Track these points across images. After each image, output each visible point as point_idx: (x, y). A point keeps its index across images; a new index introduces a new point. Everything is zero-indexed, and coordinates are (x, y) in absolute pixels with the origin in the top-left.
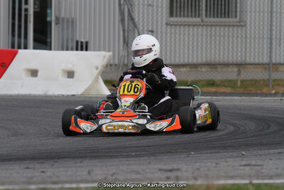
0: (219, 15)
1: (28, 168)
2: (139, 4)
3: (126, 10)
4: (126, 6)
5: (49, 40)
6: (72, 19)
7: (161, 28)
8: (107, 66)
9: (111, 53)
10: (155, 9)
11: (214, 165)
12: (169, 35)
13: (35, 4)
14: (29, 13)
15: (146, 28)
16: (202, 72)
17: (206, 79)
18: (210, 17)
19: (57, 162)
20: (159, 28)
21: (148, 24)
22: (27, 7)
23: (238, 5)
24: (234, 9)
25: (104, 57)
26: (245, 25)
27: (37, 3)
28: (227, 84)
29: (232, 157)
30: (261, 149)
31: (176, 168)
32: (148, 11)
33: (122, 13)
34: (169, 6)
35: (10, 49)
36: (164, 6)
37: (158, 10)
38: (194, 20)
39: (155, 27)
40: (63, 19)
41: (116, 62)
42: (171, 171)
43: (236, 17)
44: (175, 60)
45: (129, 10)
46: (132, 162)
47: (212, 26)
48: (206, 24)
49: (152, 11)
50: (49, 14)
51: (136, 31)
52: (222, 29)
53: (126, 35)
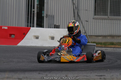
1: (40, 74)
2: (81, 10)
3: (76, 12)
4: (76, 10)
5: (43, 24)
6: (53, 15)
7: (91, 20)
13: (37, 9)
14: (35, 13)
15: (84, 20)
16: (108, 39)
17: (110, 42)
18: (112, 16)
19: (51, 72)
22: (34, 10)
25: (67, 31)
27: (38, 8)
28: (119, 44)
32: (85, 12)
33: (74, 13)
34: (94, 11)
35: (27, 27)
36: (92, 10)
37: (89, 12)
38: (105, 17)
39: (88, 19)
40: (49, 15)
45: (77, 12)
48: (110, 19)
49: (87, 13)
50: (43, 13)
51: (80, 21)
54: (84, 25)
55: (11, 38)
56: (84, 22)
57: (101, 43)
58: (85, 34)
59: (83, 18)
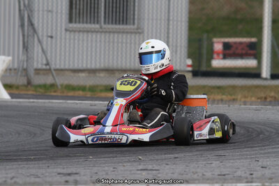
0: (118, 22)
2: (39, 10)
3: (26, 16)
4: (26, 12)
7: (61, 33)
8: (6, 70)
9: (10, 58)
10: (55, 15)
11: (112, 169)
12: (68, 41)
16: (100, 77)
17: (104, 84)
18: (109, 23)
20: (59, 33)
21: (47, 30)
23: (136, 13)
24: (132, 17)
25: (4, 61)
26: (143, 32)
29: (129, 161)
30: (157, 154)
31: (74, 171)
32: (47, 17)
33: (22, 18)
34: (68, 12)
36: (64, 12)
37: (57, 16)
38: (93, 26)
39: (54, 33)
41: (16, 66)
42: (69, 174)
43: (134, 24)
44: (74, 65)
45: (29, 16)
46: (31, 166)
47: (110, 32)
48: (105, 30)
49: (52, 17)
51: (36, 36)
52: (120, 36)
53: (26, 40)
54: (45, 47)
56: (45, 38)
57: (83, 88)
58: (48, 67)
59: (43, 30)
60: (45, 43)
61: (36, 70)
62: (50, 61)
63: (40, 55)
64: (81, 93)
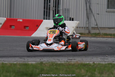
2: (93, 3)
3: (88, 5)
7: (102, 13)
10: (100, 5)
14: (50, 7)
15: (96, 13)
21: (97, 11)
25: (76, 23)
32: (97, 6)
39: (99, 12)
49: (98, 6)
51: (92, 14)
53: (88, 15)
54: (95, 18)
55: (25, 29)
56: (96, 15)
57: (111, 35)
58: (97, 26)
59: (95, 11)
60: (96, 16)
61: (92, 27)
62: (97, 24)
63: (94, 21)
64: (110, 36)
